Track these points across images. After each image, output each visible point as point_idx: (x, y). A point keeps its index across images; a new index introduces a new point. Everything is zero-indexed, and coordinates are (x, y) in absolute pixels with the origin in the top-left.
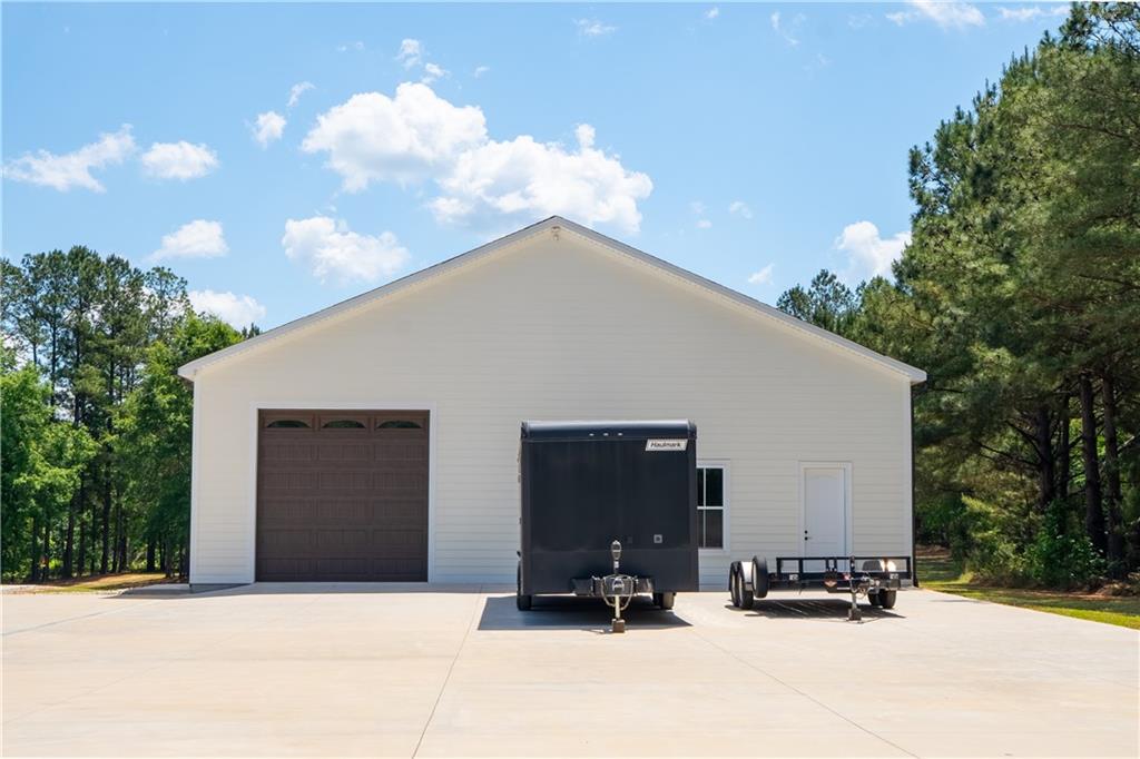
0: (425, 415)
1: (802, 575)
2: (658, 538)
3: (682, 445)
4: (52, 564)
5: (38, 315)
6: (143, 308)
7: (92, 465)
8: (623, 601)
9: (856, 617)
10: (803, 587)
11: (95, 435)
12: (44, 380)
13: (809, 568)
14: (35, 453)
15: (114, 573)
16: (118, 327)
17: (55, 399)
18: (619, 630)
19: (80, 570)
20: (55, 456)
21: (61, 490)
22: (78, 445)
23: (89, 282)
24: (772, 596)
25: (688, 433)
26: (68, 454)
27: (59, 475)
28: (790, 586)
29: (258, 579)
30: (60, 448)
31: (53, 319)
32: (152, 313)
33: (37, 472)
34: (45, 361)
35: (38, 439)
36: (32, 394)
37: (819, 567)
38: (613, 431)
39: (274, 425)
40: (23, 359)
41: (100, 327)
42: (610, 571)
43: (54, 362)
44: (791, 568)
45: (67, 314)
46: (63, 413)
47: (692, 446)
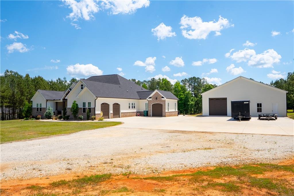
0: (226, 98)
1: (263, 116)
2: (246, 112)
3: (248, 103)
4: (193, 112)
5: (190, 85)
6: (202, 83)
7: (196, 101)
8: (241, 118)
9: (269, 120)
10: (263, 117)
11: (197, 98)
12: (191, 92)
13: (264, 115)
14: (190, 100)
15: (200, 113)
16: (199, 85)
17: (192, 94)
18: (240, 121)
19: (196, 113)
20: (192, 100)
21: (193, 104)
22: (195, 99)
23: (195, 81)
24: (261, 118)
25: (249, 101)
26: (194, 100)
27: (193, 103)
28: (262, 117)
29: (210, 115)
30: (193, 100)
31: (191, 85)
32: (203, 84)
33: (190, 102)
34: (191, 90)
35: (190, 99)
36: (189, 94)
37: (266, 115)
38: (240, 101)
39: (210, 100)
40: (188, 90)
41: (197, 85)
42: (239, 115)
43: (192, 90)
44: (262, 115)
45: (193, 84)
46: (194, 95)
47: (249, 103)
